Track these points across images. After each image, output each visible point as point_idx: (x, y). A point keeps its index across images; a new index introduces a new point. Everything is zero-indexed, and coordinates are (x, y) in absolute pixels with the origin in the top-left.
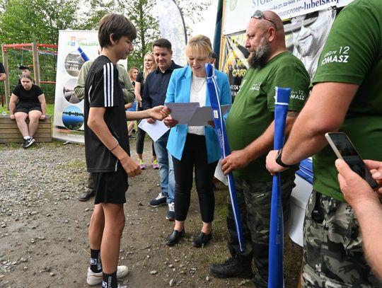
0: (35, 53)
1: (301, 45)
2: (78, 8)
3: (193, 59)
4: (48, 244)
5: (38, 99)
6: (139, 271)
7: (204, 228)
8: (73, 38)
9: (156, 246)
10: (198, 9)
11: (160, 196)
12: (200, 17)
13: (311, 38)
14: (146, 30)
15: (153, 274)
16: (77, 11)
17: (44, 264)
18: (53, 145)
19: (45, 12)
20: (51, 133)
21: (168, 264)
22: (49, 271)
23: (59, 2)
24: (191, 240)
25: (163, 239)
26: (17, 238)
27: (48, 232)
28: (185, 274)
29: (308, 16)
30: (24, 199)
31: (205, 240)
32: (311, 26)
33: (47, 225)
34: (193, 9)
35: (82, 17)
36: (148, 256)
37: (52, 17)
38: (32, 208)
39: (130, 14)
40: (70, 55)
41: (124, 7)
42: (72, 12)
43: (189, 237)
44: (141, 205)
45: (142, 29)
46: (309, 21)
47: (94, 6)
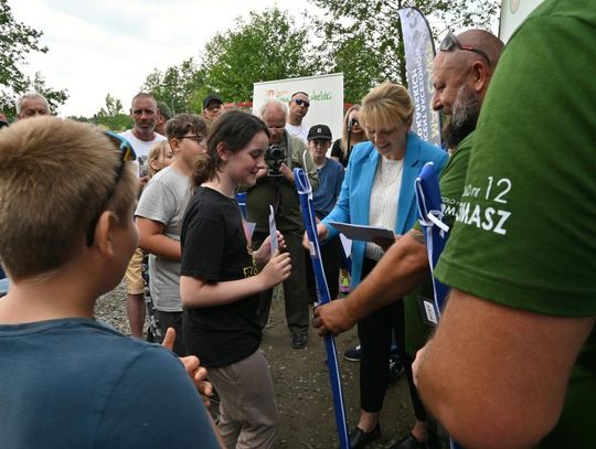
2: (307, 42)
3: (374, 132)
8: (271, 92)
16: (305, 46)
23: (280, 37)
35: (311, 54)
39: (384, 37)
41: (373, 28)
47: (329, 34)
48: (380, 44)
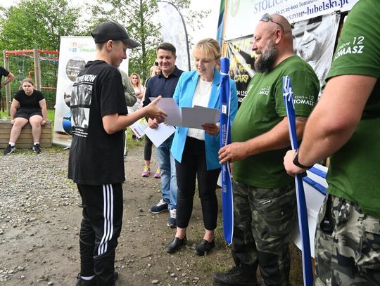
0: (36, 60)
1: (304, 50)
2: (80, 16)
3: (198, 60)
4: (46, 252)
5: (39, 105)
6: (140, 281)
7: (207, 235)
8: (75, 44)
9: (157, 254)
10: (198, 17)
11: (161, 203)
12: (200, 25)
13: (314, 43)
14: (146, 37)
15: (155, 284)
16: (79, 18)
17: (41, 272)
18: (53, 150)
19: (46, 19)
20: (51, 139)
21: (169, 273)
22: (47, 280)
23: (61, 9)
24: (194, 248)
25: (164, 247)
26: (15, 245)
27: (47, 239)
28: (188, 283)
29: (311, 21)
30: (23, 205)
31: (208, 248)
32: (315, 31)
33: (45, 232)
34: (194, 16)
36: (149, 265)
37: (54, 24)
38: (30, 215)
39: (131, 21)
40: (71, 61)
41: (125, 14)
42: (74, 19)
43: (191, 245)
44: (141, 211)
45: (142, 36)
46: (312, 26)
47: (95, 13)
48: (129, 25)
